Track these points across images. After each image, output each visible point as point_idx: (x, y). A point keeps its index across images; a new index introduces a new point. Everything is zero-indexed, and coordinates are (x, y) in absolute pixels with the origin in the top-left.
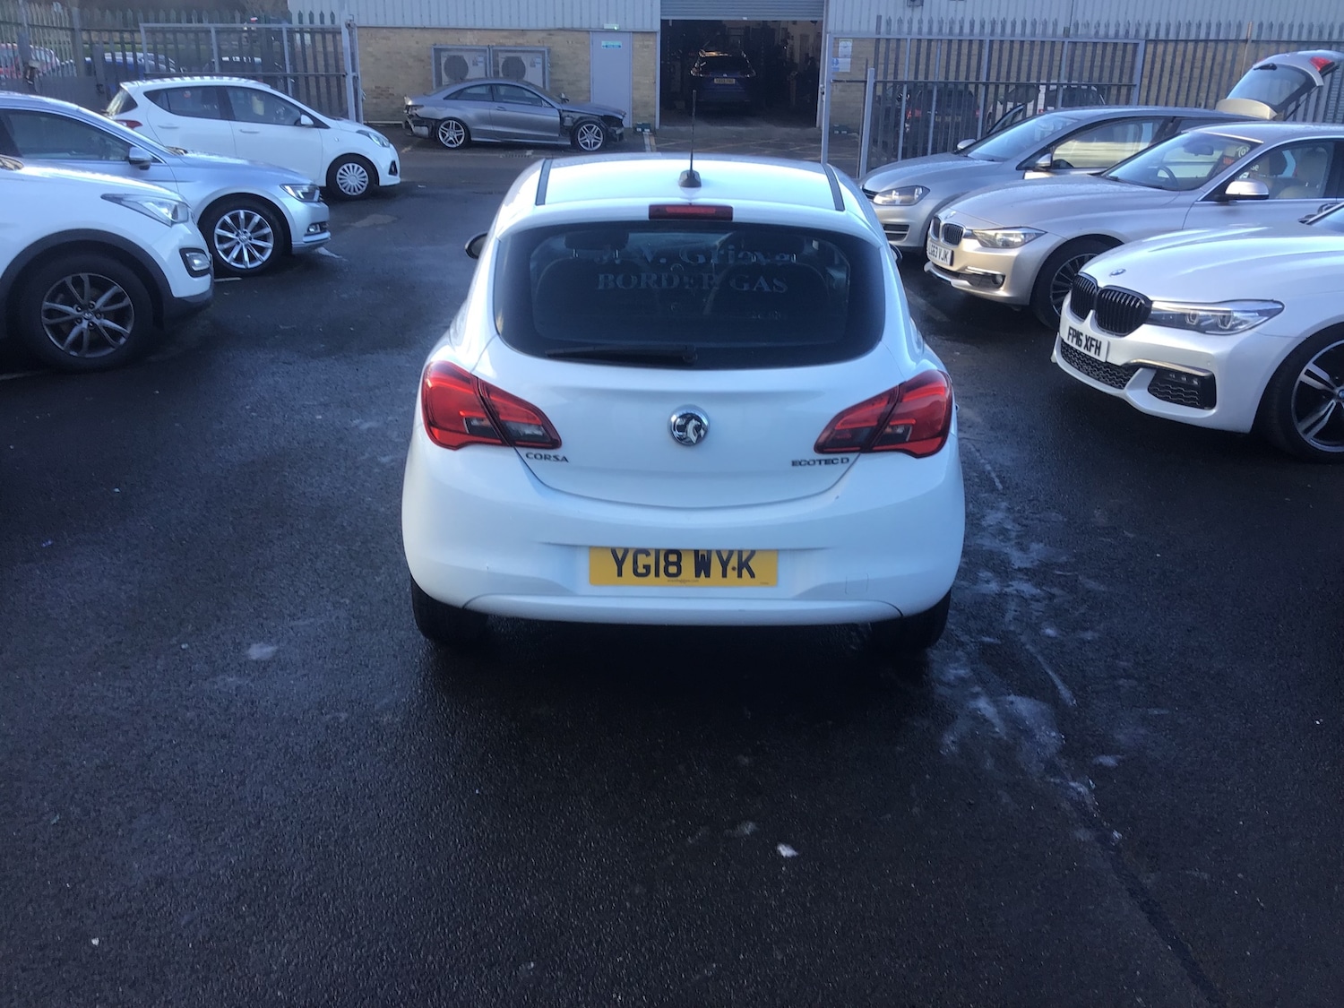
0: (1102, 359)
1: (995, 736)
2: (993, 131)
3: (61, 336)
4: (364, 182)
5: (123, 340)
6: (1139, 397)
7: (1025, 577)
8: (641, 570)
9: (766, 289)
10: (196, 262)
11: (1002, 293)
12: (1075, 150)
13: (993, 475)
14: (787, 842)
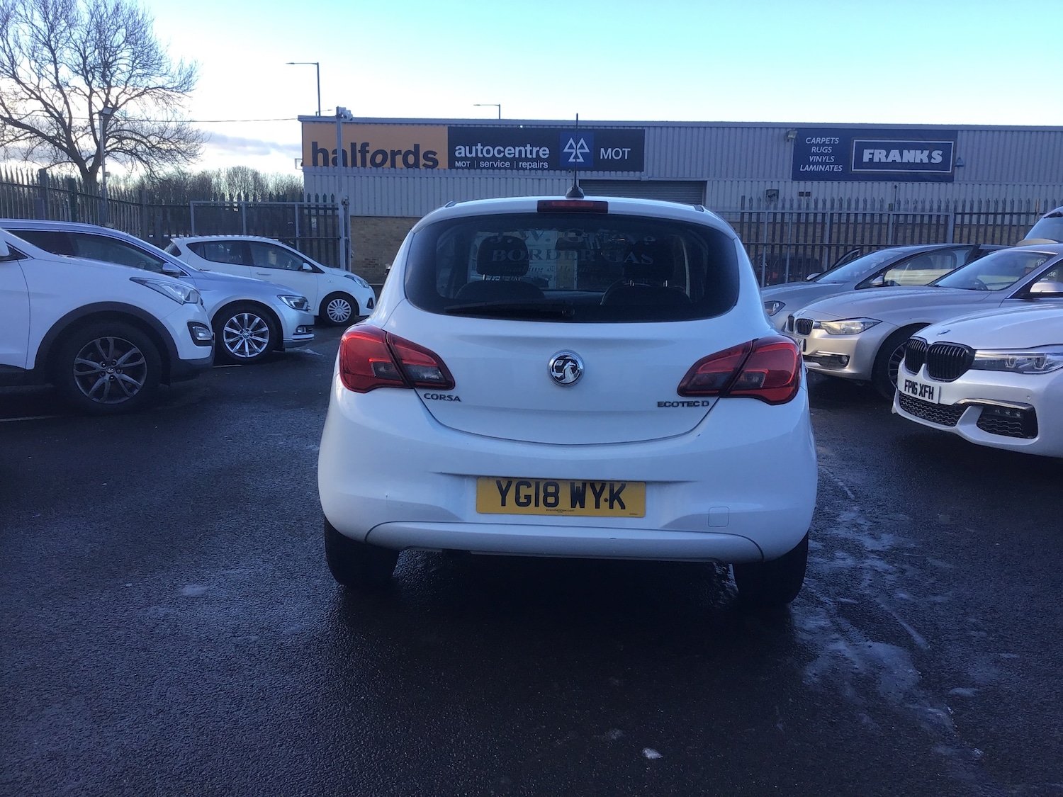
0: (935, 401)
1: (855, 671)
2: (837, 264)
3: (87, 386)
4: (348, 313)
5: (136, 392)
6: (969, 431)
7: (878, 557)
8: (523, 500)
9: (635, 261)
10: (201, 334)
11: (848, 370)
12: (904, 276)
13: (846, 489)
14: (651, 747)
